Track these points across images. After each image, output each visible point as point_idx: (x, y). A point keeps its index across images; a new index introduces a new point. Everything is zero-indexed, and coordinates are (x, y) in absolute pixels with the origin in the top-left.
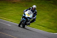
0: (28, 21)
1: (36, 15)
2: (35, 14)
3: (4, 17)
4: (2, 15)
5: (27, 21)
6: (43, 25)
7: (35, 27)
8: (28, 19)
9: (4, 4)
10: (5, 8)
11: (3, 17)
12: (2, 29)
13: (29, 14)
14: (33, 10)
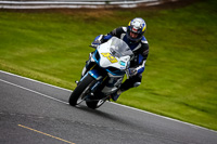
0: (111, 82)
1: (145, 57)
2: (139, 55)
3: (55, 75)
4: (47, 65)
5: (106, 82)
6: (202, 105)
7: (170, 111)
8: (111, 75)
9: (52, 25)
10: (58, 42)
11: (50, 75)
12: (47, 119)
13: (114, 53)
14: (133, 39)
